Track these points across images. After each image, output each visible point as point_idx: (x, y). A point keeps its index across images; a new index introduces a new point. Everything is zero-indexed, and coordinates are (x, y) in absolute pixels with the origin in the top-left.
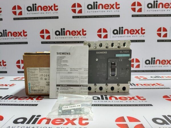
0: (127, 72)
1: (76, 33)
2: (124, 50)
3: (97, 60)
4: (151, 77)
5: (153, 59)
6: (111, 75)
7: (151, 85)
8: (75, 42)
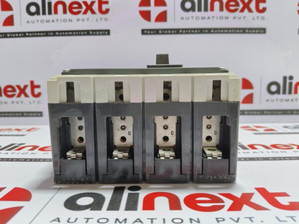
1: (80, 6)
4: (286, 127)
5: (288, 81)
7: (296, 147)
8: (78, 31)
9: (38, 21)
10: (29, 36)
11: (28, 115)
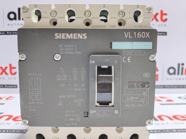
0: (144, 94)
2: (137, 31)
3: (58, 57)
4: (180, 98)
5: (181, 66)
6: (98, 102)
9: (15, 24)
10: (9, 34)
11: (8, 86)
